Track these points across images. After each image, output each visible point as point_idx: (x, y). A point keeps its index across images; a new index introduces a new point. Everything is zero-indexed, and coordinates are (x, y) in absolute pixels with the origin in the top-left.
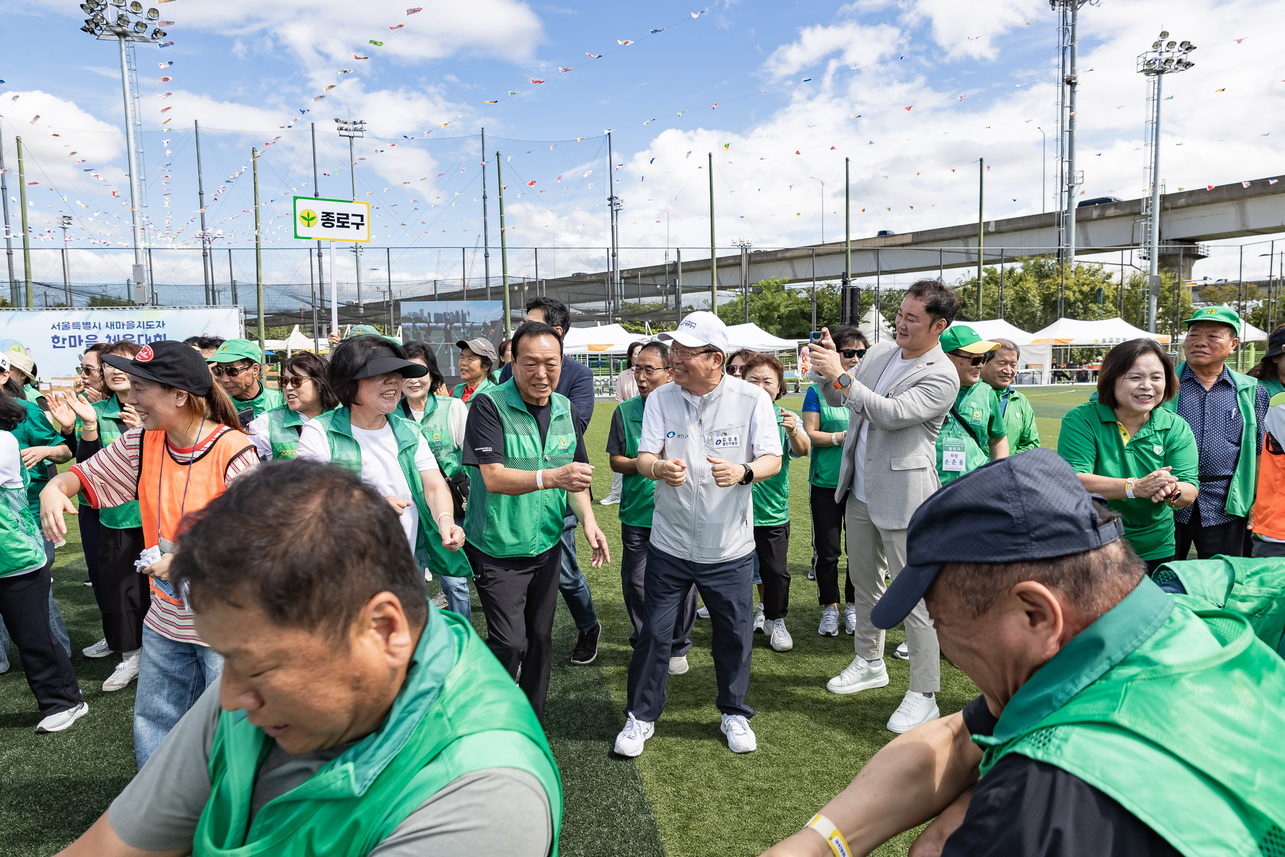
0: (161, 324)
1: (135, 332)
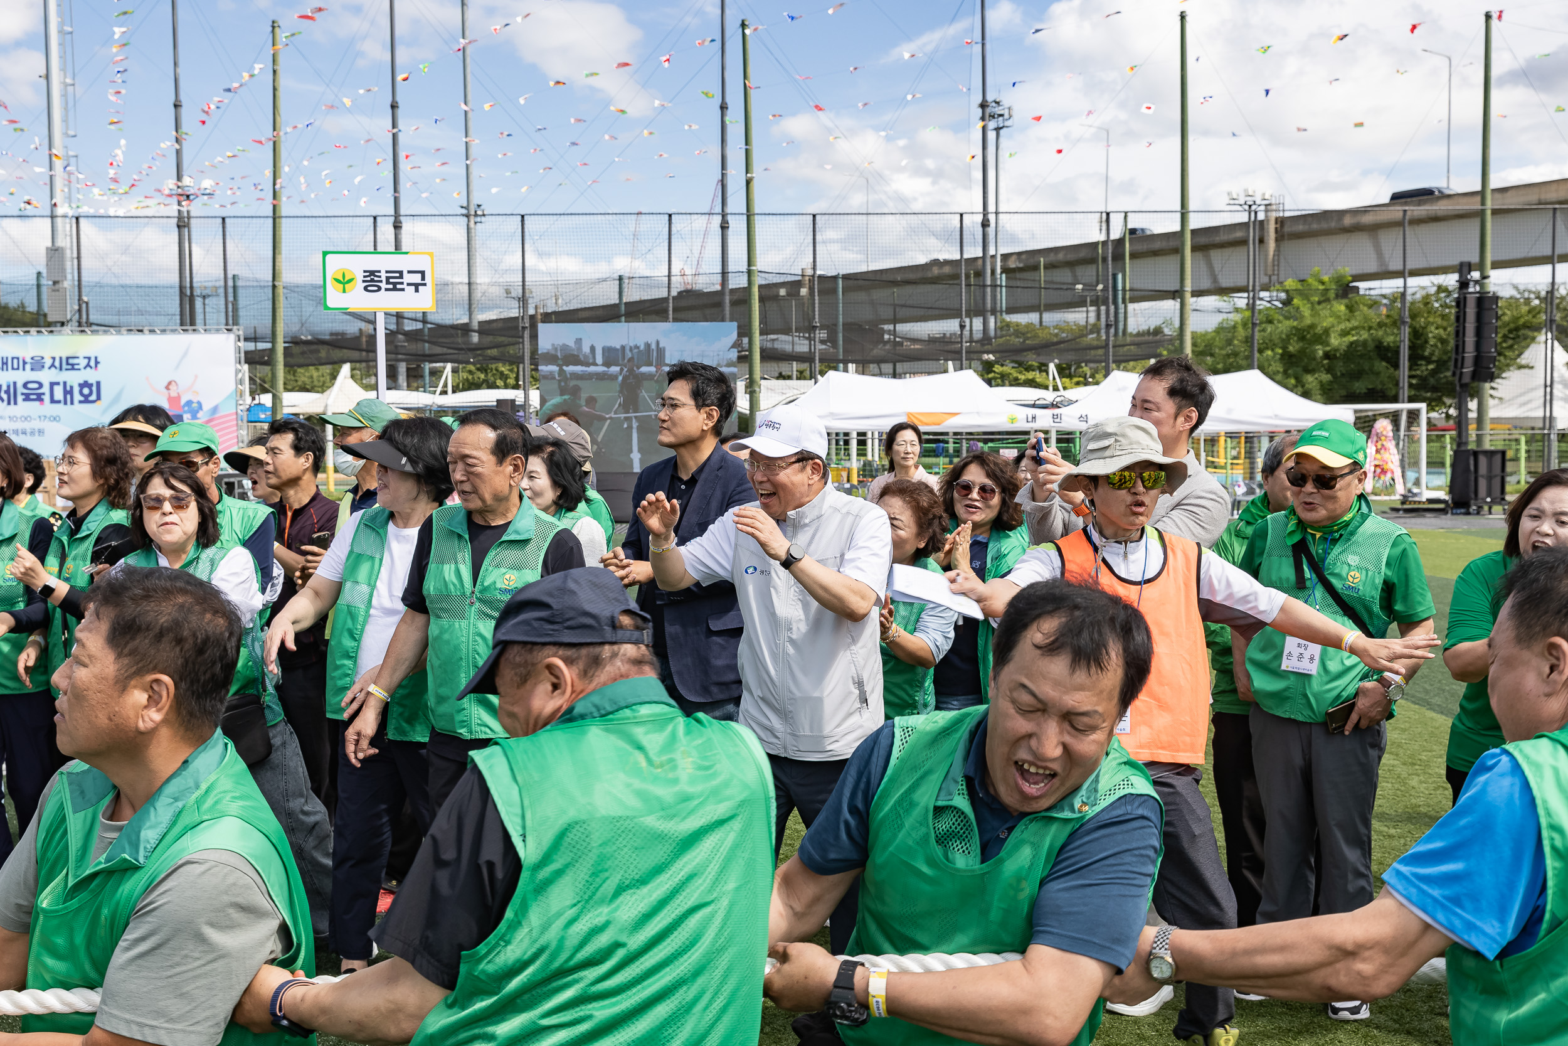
0: (93, 363)
1: (46, 376)
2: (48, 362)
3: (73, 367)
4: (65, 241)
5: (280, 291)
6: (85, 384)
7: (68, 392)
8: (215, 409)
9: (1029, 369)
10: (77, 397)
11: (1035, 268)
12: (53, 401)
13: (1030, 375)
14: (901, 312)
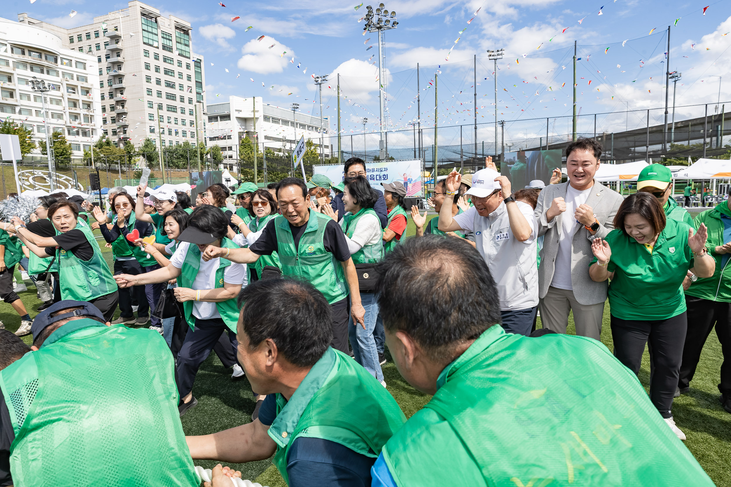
0: (386, 169)
1: (375, 173)
2: (376, 170)
3: (381, 171)
4: (384, 139)
5: (437, 148)
6: (384, 175)
7: (380, 177)
8: (416, 180)
9: (680, 160)
10: (382, 178)
11: (688, 126)
12: (377, 180)
13: (681, 162)
14: (637, 144)
